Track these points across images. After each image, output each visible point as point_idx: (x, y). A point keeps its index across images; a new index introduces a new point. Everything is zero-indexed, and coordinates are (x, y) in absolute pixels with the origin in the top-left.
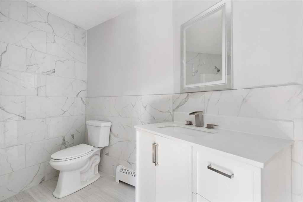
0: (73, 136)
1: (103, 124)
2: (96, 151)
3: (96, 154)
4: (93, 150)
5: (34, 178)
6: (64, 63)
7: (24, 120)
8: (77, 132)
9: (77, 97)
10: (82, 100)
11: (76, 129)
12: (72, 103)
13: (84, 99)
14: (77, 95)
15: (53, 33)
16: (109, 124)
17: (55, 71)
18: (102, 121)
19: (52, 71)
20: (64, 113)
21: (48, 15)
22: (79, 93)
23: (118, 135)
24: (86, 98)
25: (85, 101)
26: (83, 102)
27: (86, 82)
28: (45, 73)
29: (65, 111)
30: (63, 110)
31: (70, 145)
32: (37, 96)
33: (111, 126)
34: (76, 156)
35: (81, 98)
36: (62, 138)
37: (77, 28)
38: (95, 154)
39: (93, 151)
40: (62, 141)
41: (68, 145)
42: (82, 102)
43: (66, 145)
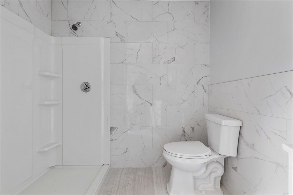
0: (193, 129)
1: (226, 122)
2: (218, 158)
3: (217, 162)
4: (209, 155)
5: (158, 160)
6: (183, 48)
7: (152, 106)
8: (198, 125)
9: (198, 85)
10: (204, 89)
11: (197, 122)
12: (192, 92)
13: (206, 87)
14: (198, 83)
15: (173, 20)
16: (238, 123)
17: (175, 59)
18: (228, 117)
19: (172, 60)
20: (184, 102)
21: (169, 5)
22: (200, 80)
23: (253, 145)
24: (209, 85)
25: (207, 90)
26: (205, 91)
27: (208, 66)
28: (166, 63)
29: (185, 100)
30: (183, 100)
31: (190, 138)
32: (160, 85)
33: (241, 127)
34: (188, 155)
35: (203, 86)
36: (182, 129)
37: (197, 3)
38: (215, 160)
39: (210, 157)
40: (181, 132)
41: (188, 138)
42: (203, 90)
43: (185, 137)
